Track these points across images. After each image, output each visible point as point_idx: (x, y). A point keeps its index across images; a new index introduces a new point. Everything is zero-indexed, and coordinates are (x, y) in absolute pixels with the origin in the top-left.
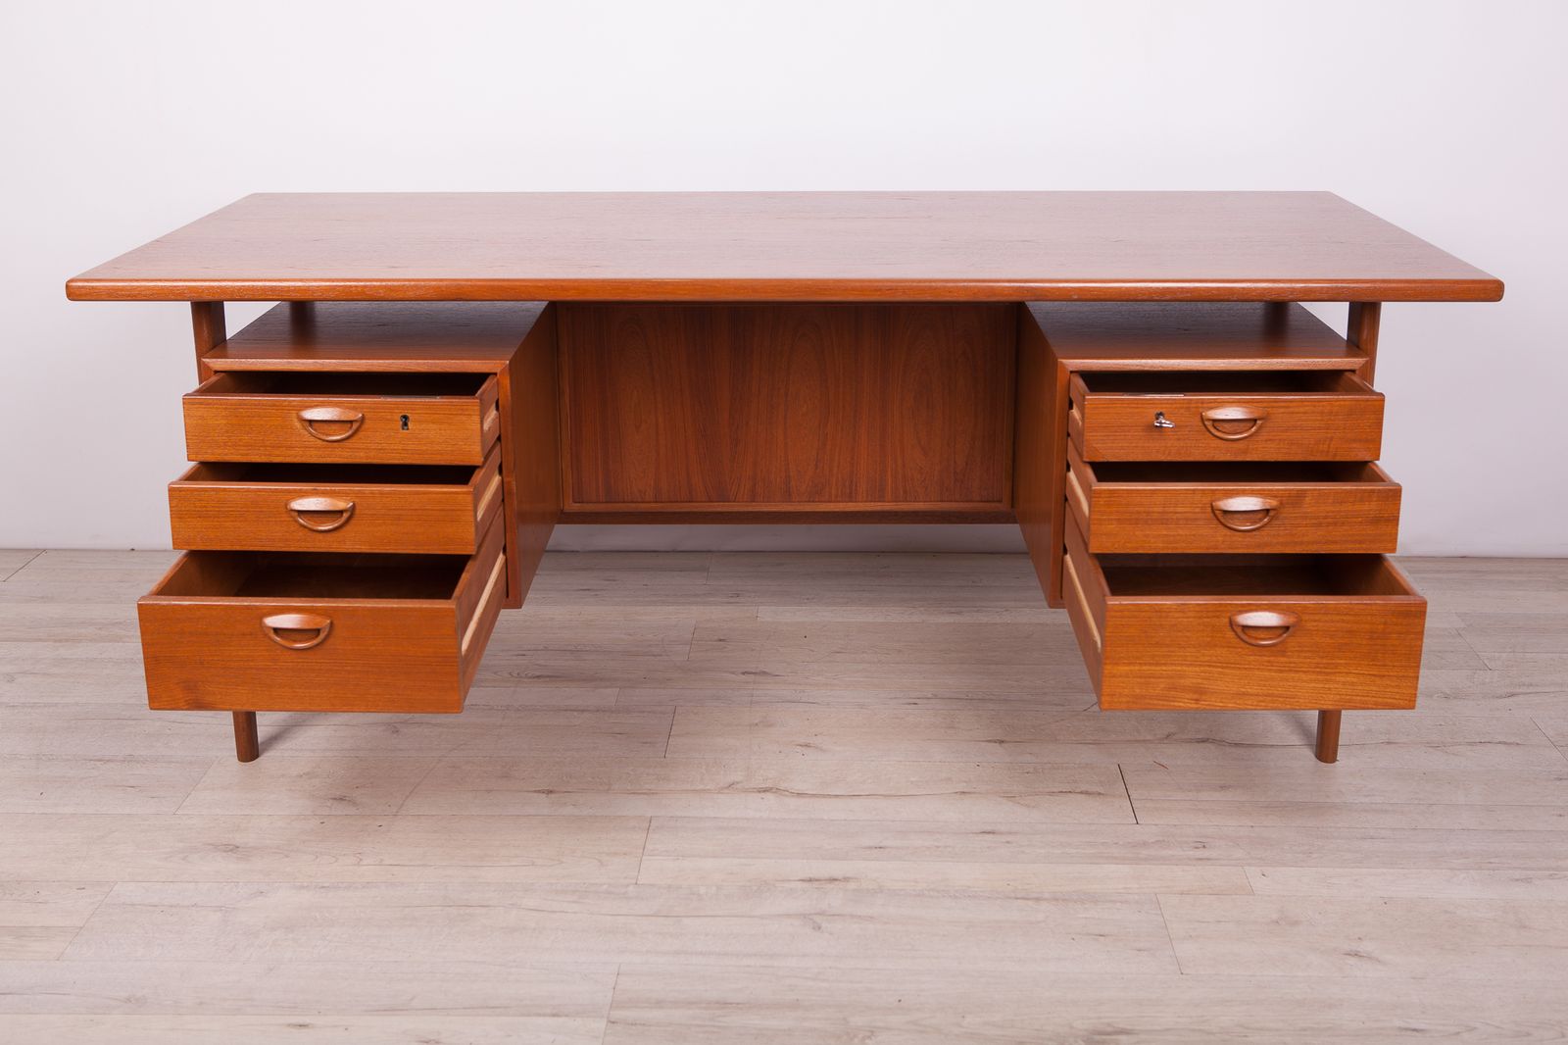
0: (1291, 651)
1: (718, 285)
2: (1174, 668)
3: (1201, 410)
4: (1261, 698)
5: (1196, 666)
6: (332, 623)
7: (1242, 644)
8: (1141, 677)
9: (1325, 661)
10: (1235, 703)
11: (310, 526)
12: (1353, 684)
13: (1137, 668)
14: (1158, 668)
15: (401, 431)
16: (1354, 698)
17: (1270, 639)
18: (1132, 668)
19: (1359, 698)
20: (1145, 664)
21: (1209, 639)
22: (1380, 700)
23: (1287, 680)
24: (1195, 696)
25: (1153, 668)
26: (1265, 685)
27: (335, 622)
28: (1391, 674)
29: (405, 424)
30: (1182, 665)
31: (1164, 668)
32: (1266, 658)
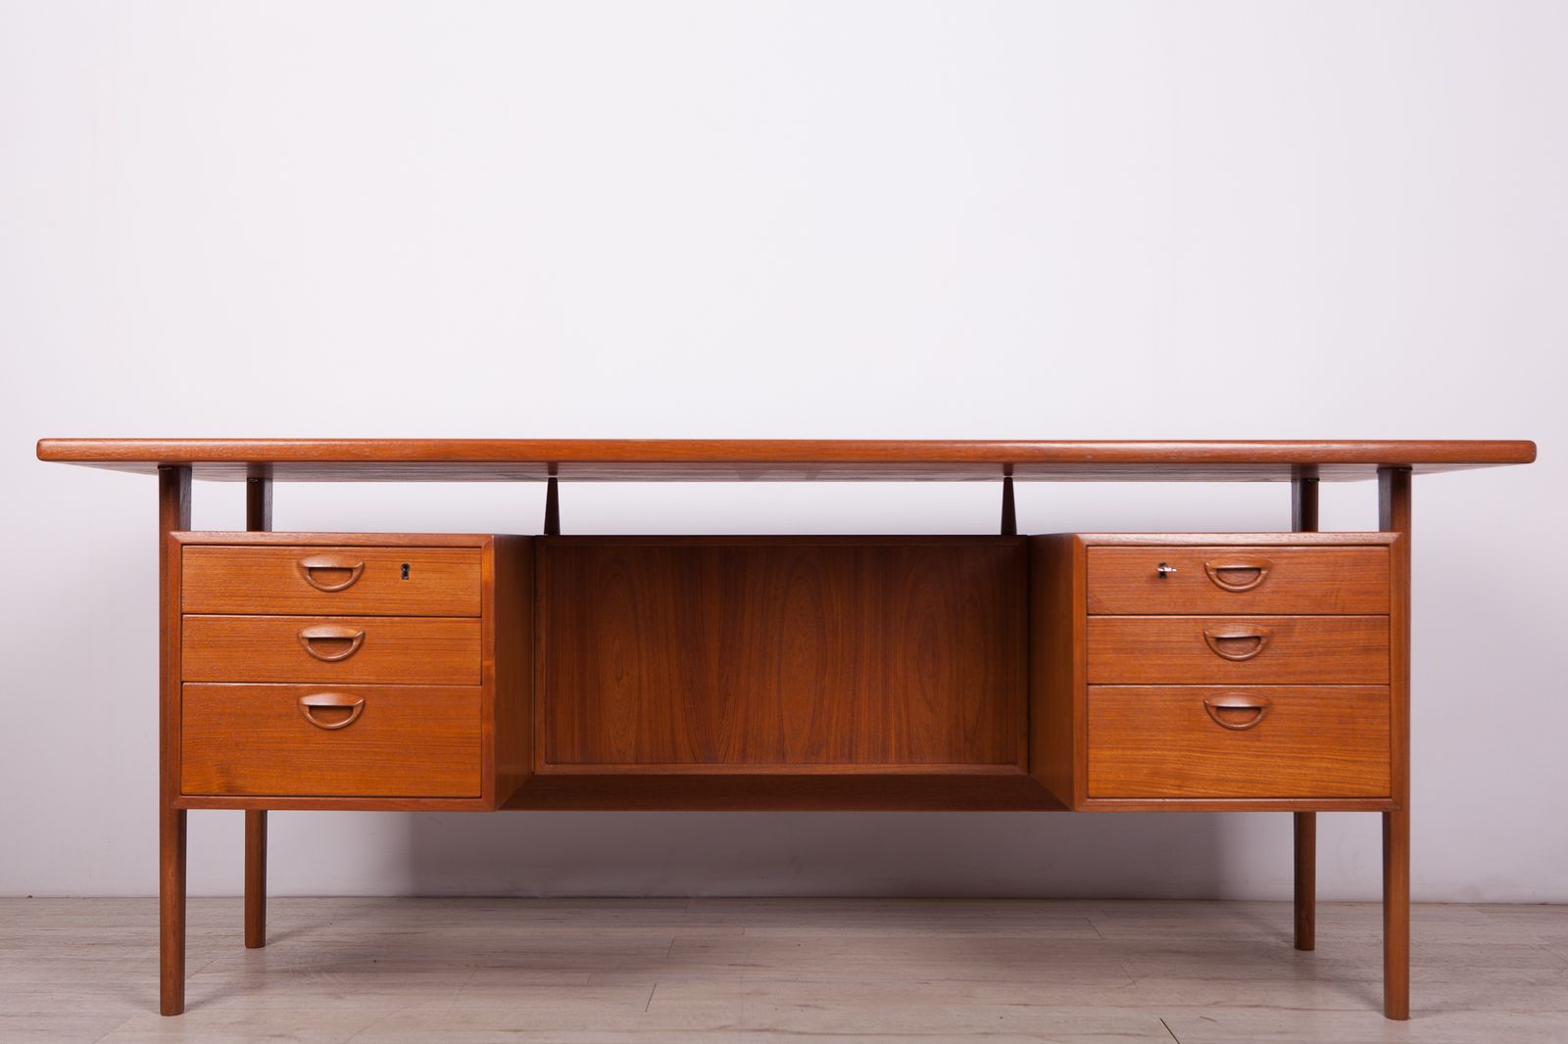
0: (1265, 736)
1: (717, 444)
2: (1155, 752)
3: (1204, 561)
4: (1240, 785)
5: (1176, 750)
6: (364, 704)
7: (1220, 728)
8: (1124, 762)
9: (1298, 746)
10: (1216, 789)
11: (319, 656)
12: (1328, 769)
13: (1120, 752)
14: (1141, 753)
15: (401, 580)
16: (1331, 784)
17: (1245, 723)
18: (1115, 752)
19: (1335, 784)
20: (1128, 749)
21: (1186, 723)
22: (1356, 786)
23: (1264, 765)
24: (1178, 782)
25: (1136, 752)
26: (1244, 771)
27: (368, 703)
28: (1363, 759)
29: (405, 574)
30: (1163, 750)
31: (1146, 753)
32: (1242, 743)
